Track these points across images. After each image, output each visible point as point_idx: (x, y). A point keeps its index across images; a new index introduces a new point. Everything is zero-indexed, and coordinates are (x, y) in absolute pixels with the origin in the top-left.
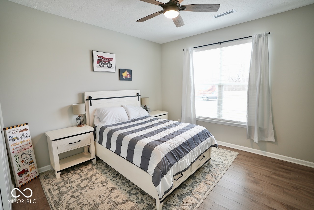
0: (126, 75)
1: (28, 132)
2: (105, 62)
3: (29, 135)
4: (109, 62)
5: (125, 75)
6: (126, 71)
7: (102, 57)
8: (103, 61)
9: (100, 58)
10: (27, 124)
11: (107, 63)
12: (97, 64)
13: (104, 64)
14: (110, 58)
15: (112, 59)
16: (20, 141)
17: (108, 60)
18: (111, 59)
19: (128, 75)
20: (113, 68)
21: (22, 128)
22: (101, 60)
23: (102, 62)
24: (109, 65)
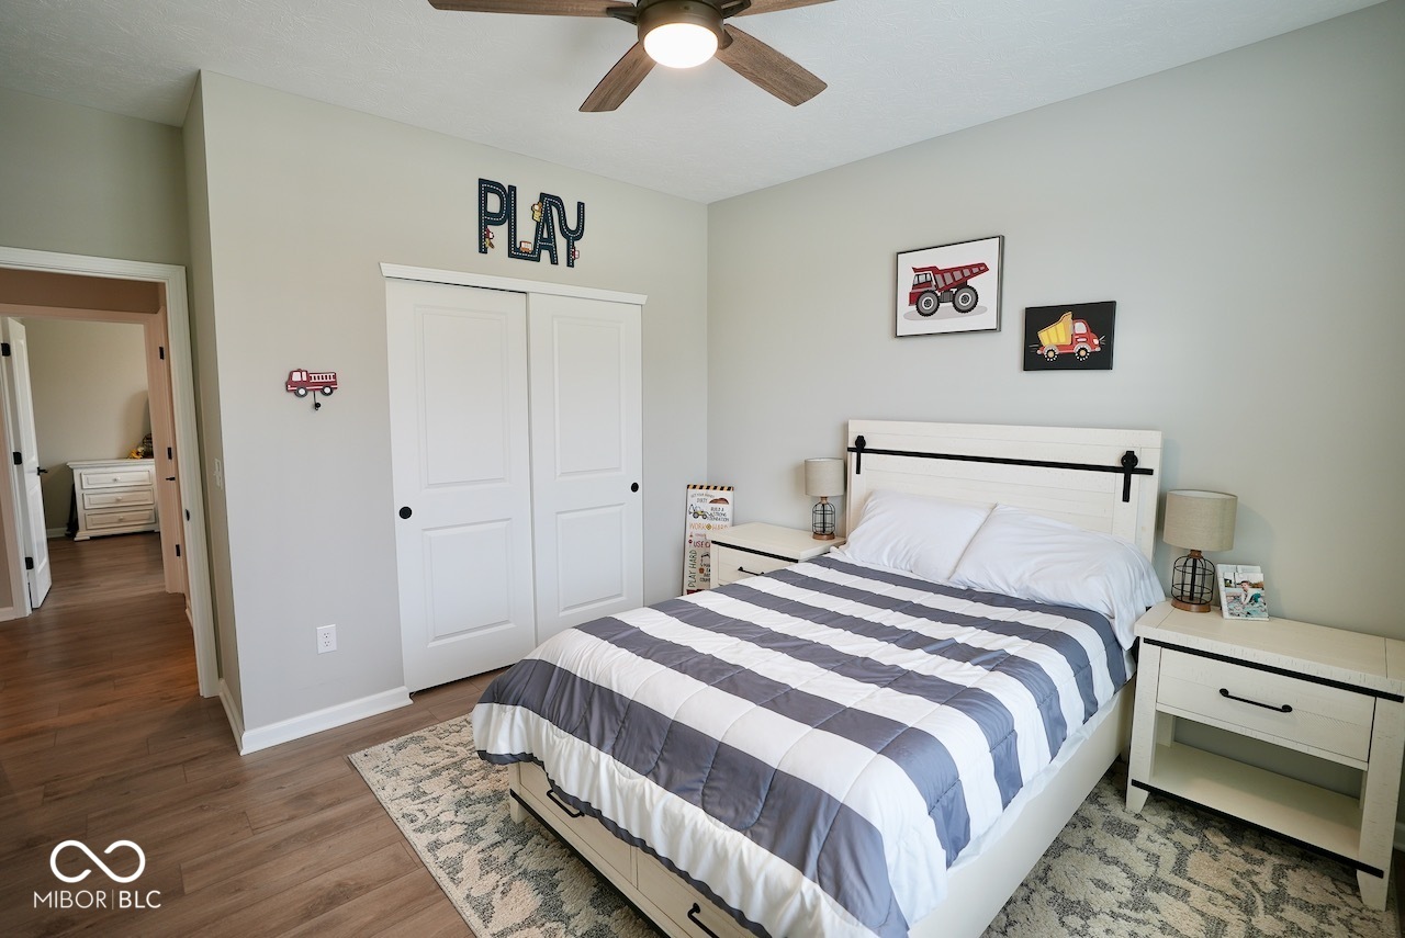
0: (1064, 339)
1: (727, 509)
2: (947, 289)
3: (729, 516)
4: (962, 285)
5: (1055, 341)
6: (1068, 317)
7: (934, 269)
8: (937, 286)
9: (922, 279)
10: (729, 489)
11: (954, 290)
12: (911, 303)
13: (939, 301)
14: (970, 267)
15: (981, 268)
16: (706, 522)
17: (958, 275)
18: (975, 270)
19: (1081, 335)
20: (984, 310)
21: (718, 494)
22: (928, 283)
23: (933, 292)
24: (965, 299)
